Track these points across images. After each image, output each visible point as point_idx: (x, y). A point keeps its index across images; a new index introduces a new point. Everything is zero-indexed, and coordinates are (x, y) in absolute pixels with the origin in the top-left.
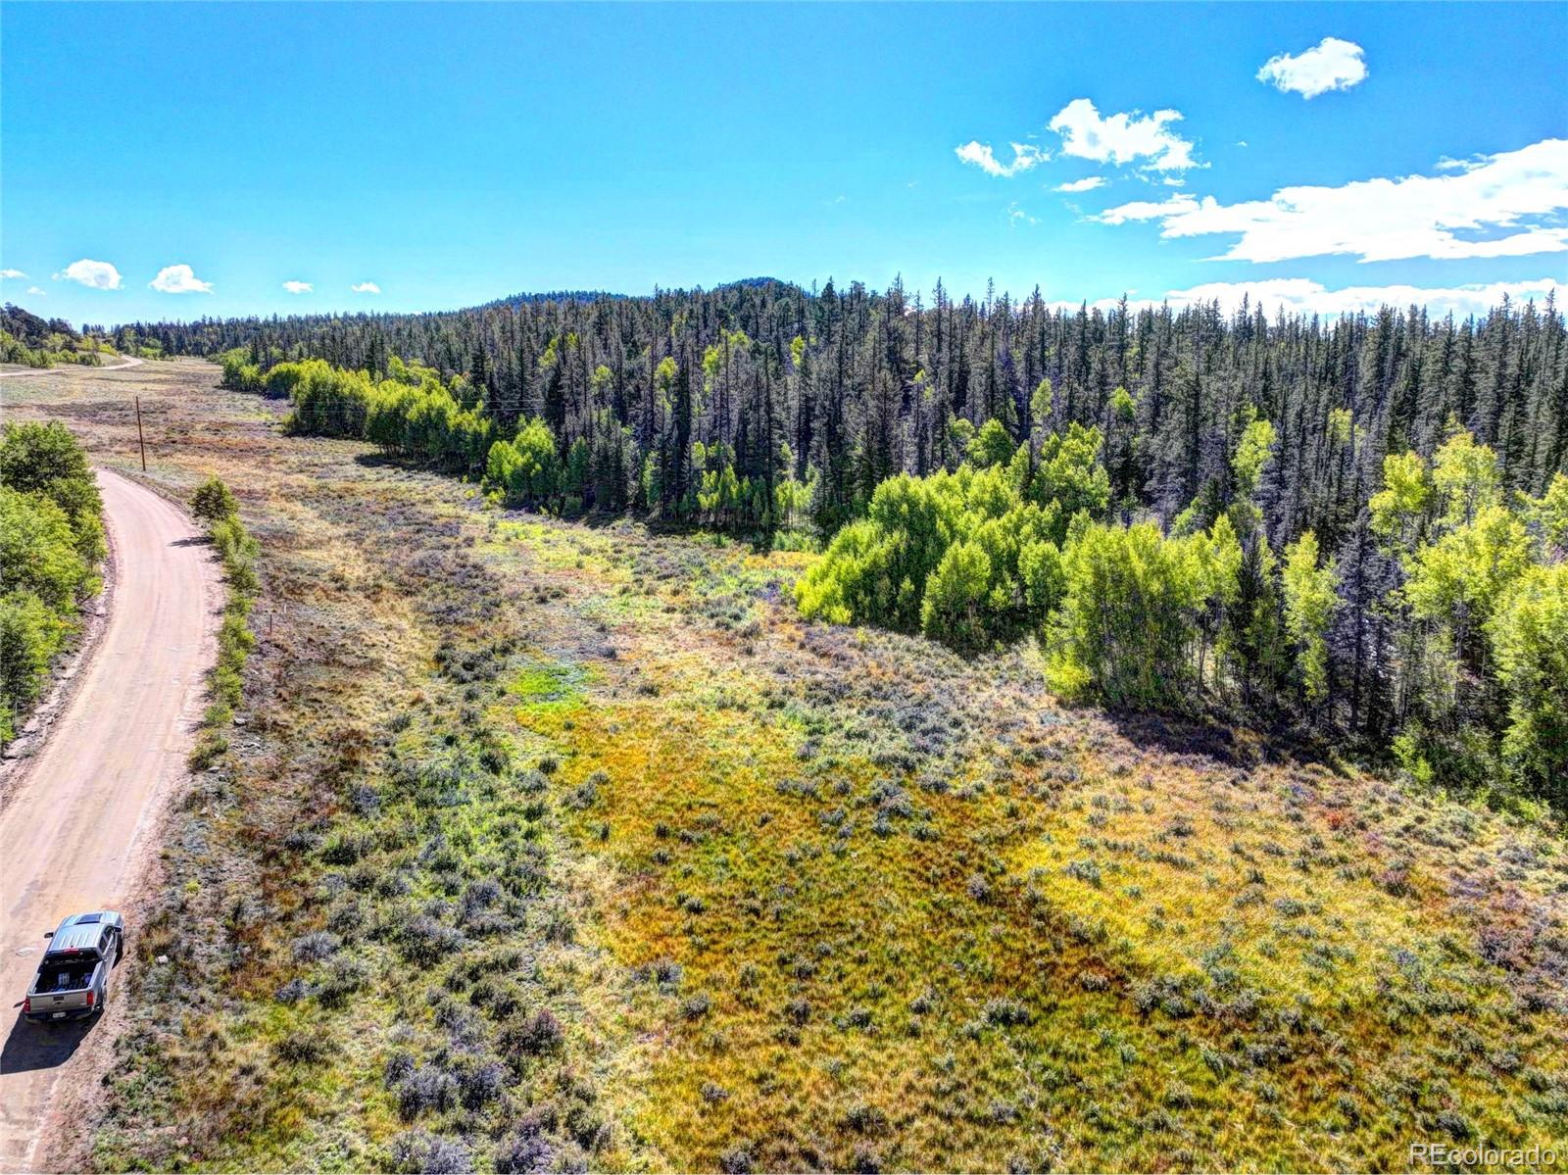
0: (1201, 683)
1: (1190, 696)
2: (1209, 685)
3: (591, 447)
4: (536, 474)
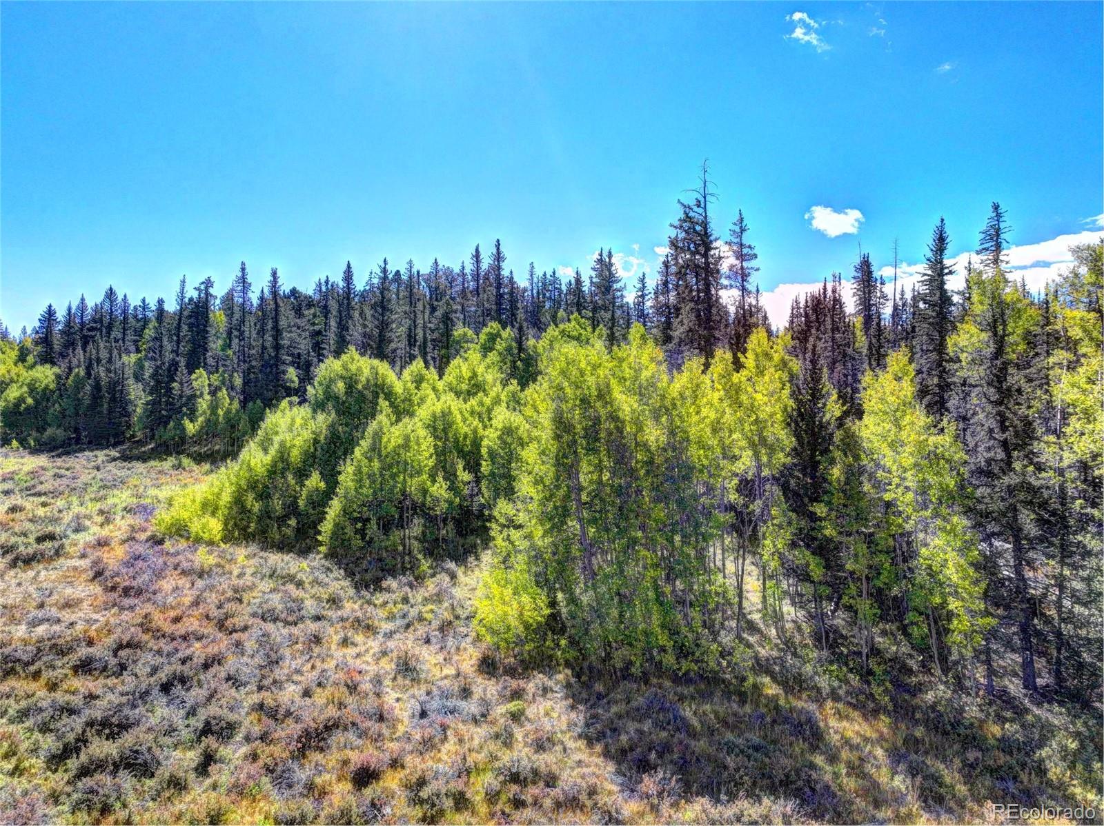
0: (741, 615)
1: (726, 639)
2: (756, 617)
3: (89, 378)
4: (26, 409)
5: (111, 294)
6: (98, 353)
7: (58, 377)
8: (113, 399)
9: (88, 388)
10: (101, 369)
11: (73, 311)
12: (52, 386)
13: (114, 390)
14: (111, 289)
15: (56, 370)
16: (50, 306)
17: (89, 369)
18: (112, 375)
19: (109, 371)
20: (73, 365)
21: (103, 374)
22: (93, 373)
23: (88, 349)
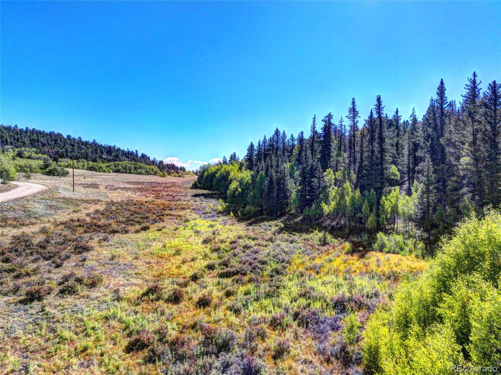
3: (267, 177)
4: (238, 194)
5: (277, 132)
6: (271, 162)
7: (252, 176)
8: (279, 189)
9: (266, 182)
10: (273, 171)
11: (261, 144)
12: (250, 181)
13: (280, 183)
14: (277, 130)
15: (252, 172)
16: (252, 143)
17: (267, 170)
18: (279, 174)
19: (277, 172)
20: (260, 169)
21: (274, 174)
22: (269, 173)
23: (267, 160)
